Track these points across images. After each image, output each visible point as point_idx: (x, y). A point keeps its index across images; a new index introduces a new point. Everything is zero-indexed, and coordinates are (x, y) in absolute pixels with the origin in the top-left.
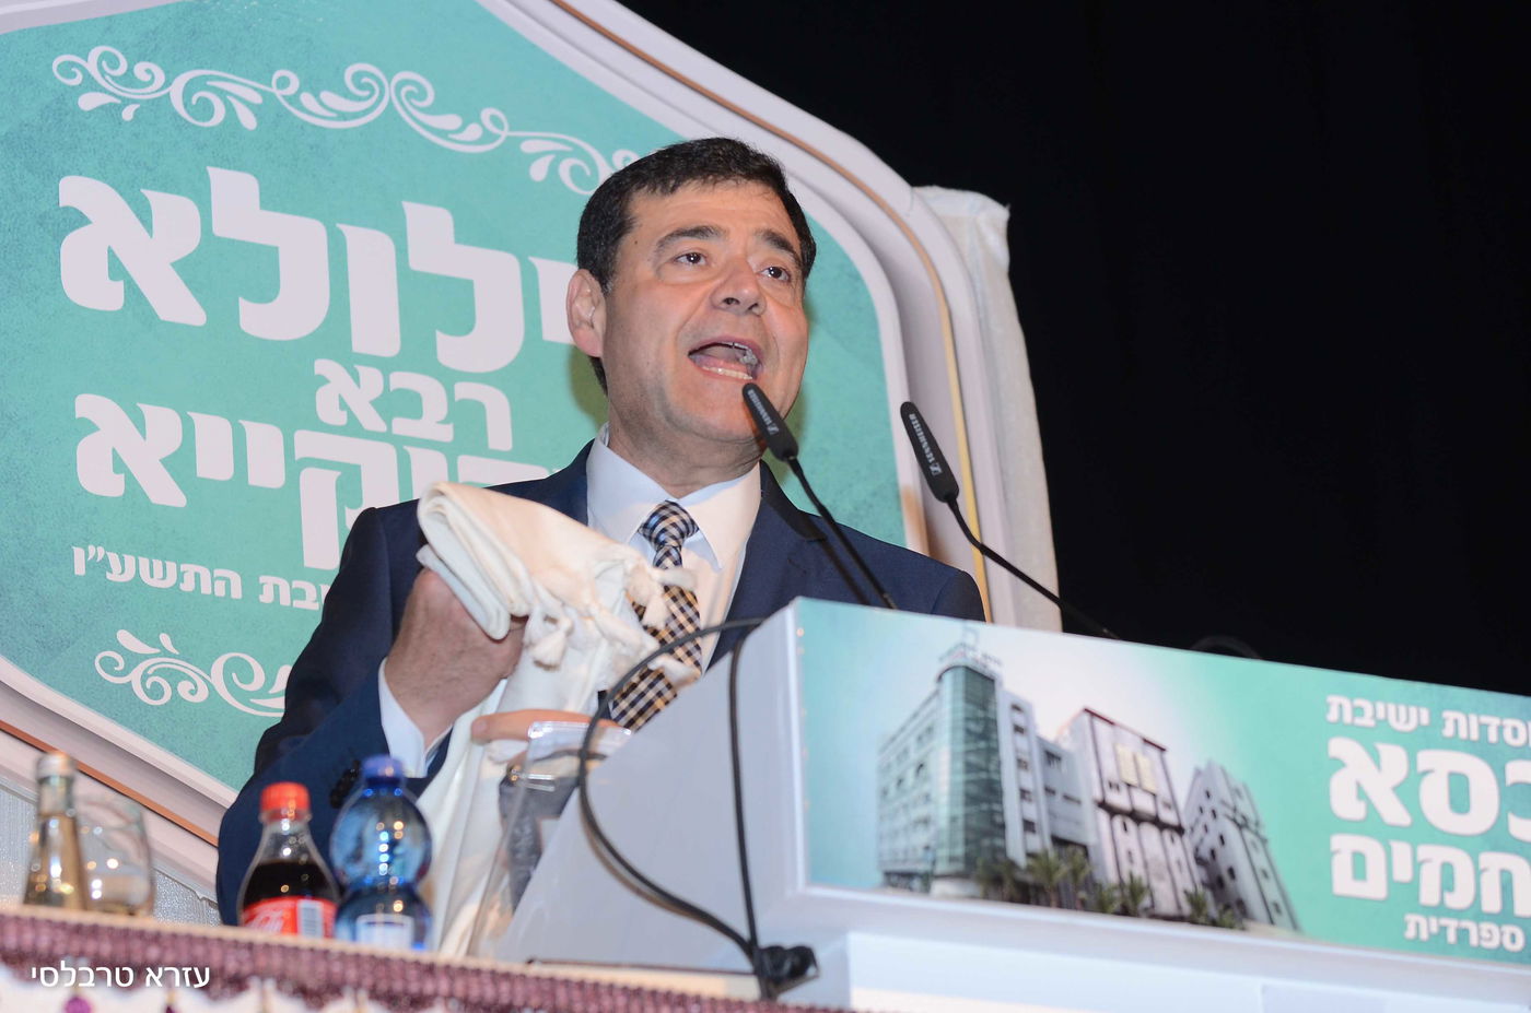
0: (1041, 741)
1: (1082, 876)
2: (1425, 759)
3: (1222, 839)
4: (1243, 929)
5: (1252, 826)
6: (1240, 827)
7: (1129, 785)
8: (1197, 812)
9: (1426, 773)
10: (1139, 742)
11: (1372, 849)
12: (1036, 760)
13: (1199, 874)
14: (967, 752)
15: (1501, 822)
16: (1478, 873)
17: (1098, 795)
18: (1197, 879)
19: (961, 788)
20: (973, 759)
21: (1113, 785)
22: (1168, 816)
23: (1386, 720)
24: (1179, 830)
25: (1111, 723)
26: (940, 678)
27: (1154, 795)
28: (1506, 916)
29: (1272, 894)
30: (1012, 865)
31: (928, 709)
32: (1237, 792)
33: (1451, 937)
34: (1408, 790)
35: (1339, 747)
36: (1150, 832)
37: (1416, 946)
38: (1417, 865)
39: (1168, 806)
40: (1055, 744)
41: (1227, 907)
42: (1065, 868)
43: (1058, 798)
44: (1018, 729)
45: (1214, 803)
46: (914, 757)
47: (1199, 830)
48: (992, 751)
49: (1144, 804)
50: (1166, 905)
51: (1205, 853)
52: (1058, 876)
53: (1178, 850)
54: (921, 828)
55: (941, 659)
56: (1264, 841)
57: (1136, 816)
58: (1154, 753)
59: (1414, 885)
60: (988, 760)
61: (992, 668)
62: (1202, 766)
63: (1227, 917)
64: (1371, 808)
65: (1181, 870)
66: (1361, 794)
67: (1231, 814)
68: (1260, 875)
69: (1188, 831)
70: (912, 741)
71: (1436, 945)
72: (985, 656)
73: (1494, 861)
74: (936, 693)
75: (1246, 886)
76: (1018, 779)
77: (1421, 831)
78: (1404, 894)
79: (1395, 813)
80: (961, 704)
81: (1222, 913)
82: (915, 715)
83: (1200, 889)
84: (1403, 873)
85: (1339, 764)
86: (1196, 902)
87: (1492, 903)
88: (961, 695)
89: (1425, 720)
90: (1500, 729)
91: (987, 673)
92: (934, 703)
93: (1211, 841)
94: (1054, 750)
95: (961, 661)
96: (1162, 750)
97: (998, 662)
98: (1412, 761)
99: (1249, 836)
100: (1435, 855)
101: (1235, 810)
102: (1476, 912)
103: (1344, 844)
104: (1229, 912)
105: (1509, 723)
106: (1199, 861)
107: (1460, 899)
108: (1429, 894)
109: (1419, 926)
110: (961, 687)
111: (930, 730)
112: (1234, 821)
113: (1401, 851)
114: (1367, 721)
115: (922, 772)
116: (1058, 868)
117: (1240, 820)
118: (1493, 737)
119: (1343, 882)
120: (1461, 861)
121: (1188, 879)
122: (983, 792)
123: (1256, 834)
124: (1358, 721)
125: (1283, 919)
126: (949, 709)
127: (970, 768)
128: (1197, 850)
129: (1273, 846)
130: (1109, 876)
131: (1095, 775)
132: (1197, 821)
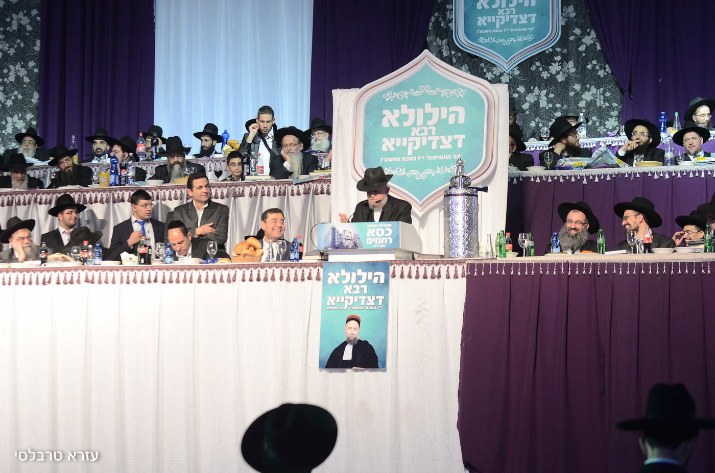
0: (339, 234)
2: (377, 230)
3: (356, 240)
5: (359, 238)
7: (348, 236)
11: (371, 239)
15: (384, 234)
17: (345, 238)
21: (346, 236)
22: (351, 239)
25: (346, 230)
26: (330, 229)
29: (360, 245)
30: (336, 245)
32: (358, 236)
33: (378, 247)
34: (375, 233)
35: (368, 230)
36: (349, 241)
41: (356, 247)
42: (341, 245)
43: (341, 239)
44: (337, 233)
46: (327, 237)
48: (335, 235)
49: (349, 238)
50: (350, 247)
51: (354, 242)
53: (352, 242)
54: (328, 243)
56: (360, 240)
58: (350, 233)
62: (355, 233)
66: (370, 234)
68: (359, 243)
72: (335, 226)
73: (383, 239)
75: (358, 245)
76: (337, 237)
77: (376, 237)
79: (373, 235)
84: (374, 241)
86: (353, 247)
87: (382, 243)
94: (341, 234)
100: (377, 239)
103: (368, 239)
108: (376, 243)
109: (375, 246)
112: (357, 238)
113: (374, 239)
114: (371, 227)
119: (368, 243)
120: (380, 239)
121: (353, 244)
122: (334, 239)
125: (361, 247)
126: (331, 232)
130: (345, 245)
131: (344, 236)
132: (354, 239)
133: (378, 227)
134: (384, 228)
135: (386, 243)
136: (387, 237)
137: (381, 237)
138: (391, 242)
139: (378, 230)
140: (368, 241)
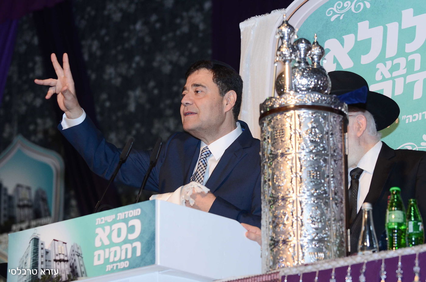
0: (46, 250)
1: (50, 277)
2: (113, 227)
3: (75, 260)
4: (77, 280)
5: (80, 255)
6: (78, 256)
7: (60, 254)
8: (71, 255)
9: (113, 230)
10: (62, 243)
12: (44, 254)
13: (70, 270)
14: (33, 257)
15: (127, 236)
16: (121, 250)
17: (54, 258)
18: (70, 271)
19: (32, 266)
20: (34, 258)
21: (57, 255)
22: (66, 259)
23: (107, 221)
24: (67, 261)
25: (57, 241)
26: (30, 243)
27: (64, 254)
28: (126, 259)
29: (83, 270)
30: (39, 279)
31: (28, 250)
32: (78, 248)
33: (115, 268)
36: (62, 263)
37: (109, 272)
38: (110, 253)
39: (66, 256)
40: (48, 250)
41: (75, 275)
42: (47, 277)
43: (48, 261)
44: (42, 249)
45: (74, 253)
46: (25, 262)
47: (71, 259)
48: (37, 255)
49: (62, 257)
50: (64, 279)
51: (72, 264)
52: (46, 279)
53: (67, 266)
54: (25, 277)
55: (30, 238)
56: (82, 258)
57: (60, 261)
58: (64, 244)
59: (108, 259)
60: (36, 257)
61: (39, 236)
62: (73, 245)
63: (74, 278)
64: (103, 243)
65: (67, 270)
66: (101, 240)
67: (77, 253)
68: (81, 266)
69: (69, 261)
70: (25, 258)
71: (112, 271)
72: (38, 234)
73: (124, 247)
74: (29, 246)
75: (78, 270)
76: (41, 259)
78: (107, 261)
79: (107, 242)
80: (33, 247)
81: (73, 277)
82: (26, 252)
83: (70, 273)
84: (107, 256)
85: (97, 234)
86: (70, 276)
87: (123, 257)
88: (33, 245)
89: (114, 218)
90: (128, 214)
91: (37, 238)
92: (28, 249)
93: (73, 261)
94: (47, 251)
95: (34, 237)
96: (66, 243)
97: (39, 235)
98: (111, 228)
99: (80, 257)
100: (113, 249)
101: (78, 252)
102: (120, 261)
103: (97, 253)
104: (75, 277)
105: (130, 212)
106: (71, 267)
107: (117, 259)
108: (111, 260)
109: (109, 267)
110: (33, 243)
111: (28, 254)
112: (77, 255)
113: (107, 251)
114: (103, 222)
115: (26, 264)
116: (46, 277)
117: (78, 254)
118: (127, 216)
119: (96, 262)
120: (118, 249)
123: (81, 257)
124: (102, 223)
125: (84, 275)
127: (34, 260)
128: (70, 264)
129: (84, 259)
131: (54, 254)
132: (71, 258)
133: (115, 221)
134: (126, 221)
135: (129, 256)
136: (131, 242)
137: (120, 244)
138: (138, 253)
139: (115, 227)
140: (96, 258)
